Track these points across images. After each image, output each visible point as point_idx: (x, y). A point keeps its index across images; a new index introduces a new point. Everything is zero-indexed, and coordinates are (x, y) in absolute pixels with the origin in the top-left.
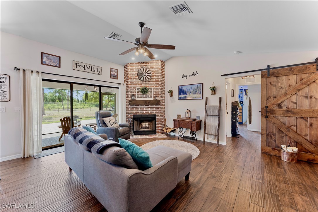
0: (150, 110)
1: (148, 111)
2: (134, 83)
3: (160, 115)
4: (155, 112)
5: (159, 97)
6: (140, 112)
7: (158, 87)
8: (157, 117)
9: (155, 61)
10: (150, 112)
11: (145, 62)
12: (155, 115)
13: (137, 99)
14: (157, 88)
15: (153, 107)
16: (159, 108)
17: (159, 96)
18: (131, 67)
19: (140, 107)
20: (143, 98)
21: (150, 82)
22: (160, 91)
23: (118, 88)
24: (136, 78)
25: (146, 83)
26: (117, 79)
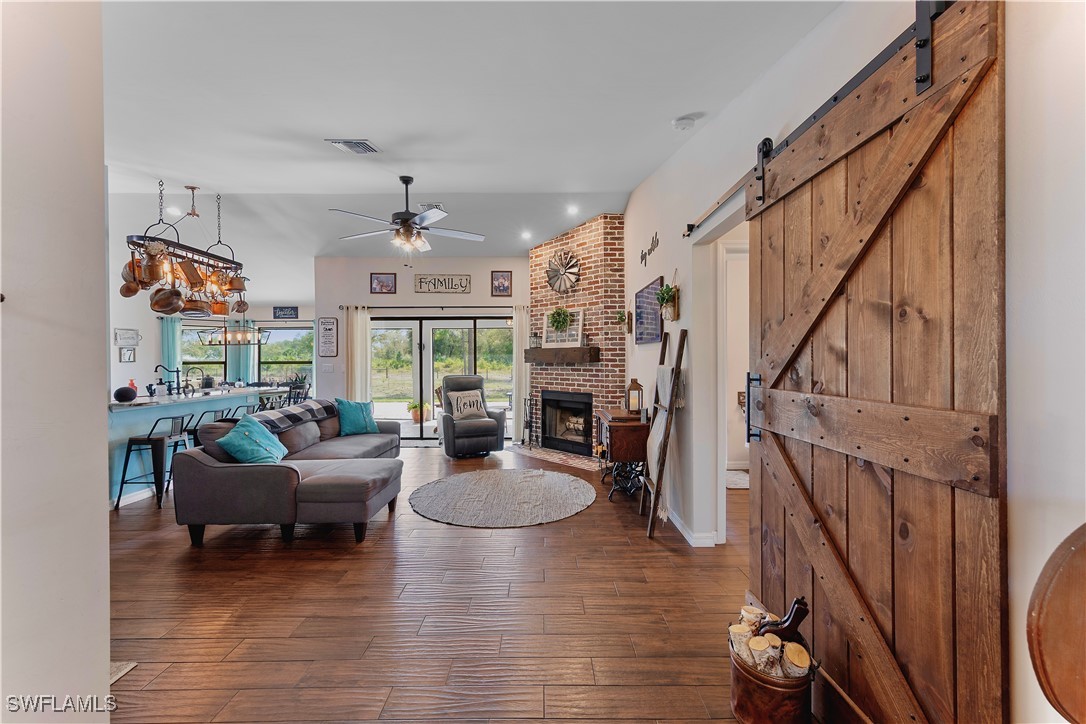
0: (576, 380)
1: (572, 380)
2: (542, 301)
3: (603, 397)
4: (590, 386)
5: (600, 337)
6: (556, 384)
7: (597, 303)
8: (594, 403)
9: (587, 225)
10: (579, 385)
11: (563, 235)
12: (590, 395)
13: (545, 345)
14: (593, 307)
15: (584, 370)
16: (600, 374)
17: (598, 335)
18: (536, 257)
19: (556, 369)
20: (562, 341)
21: (575, 291)
22: (601, 318)
23: (511, 318)
24: (546, 287)
25: (568, 297)
26: (510, 296)
